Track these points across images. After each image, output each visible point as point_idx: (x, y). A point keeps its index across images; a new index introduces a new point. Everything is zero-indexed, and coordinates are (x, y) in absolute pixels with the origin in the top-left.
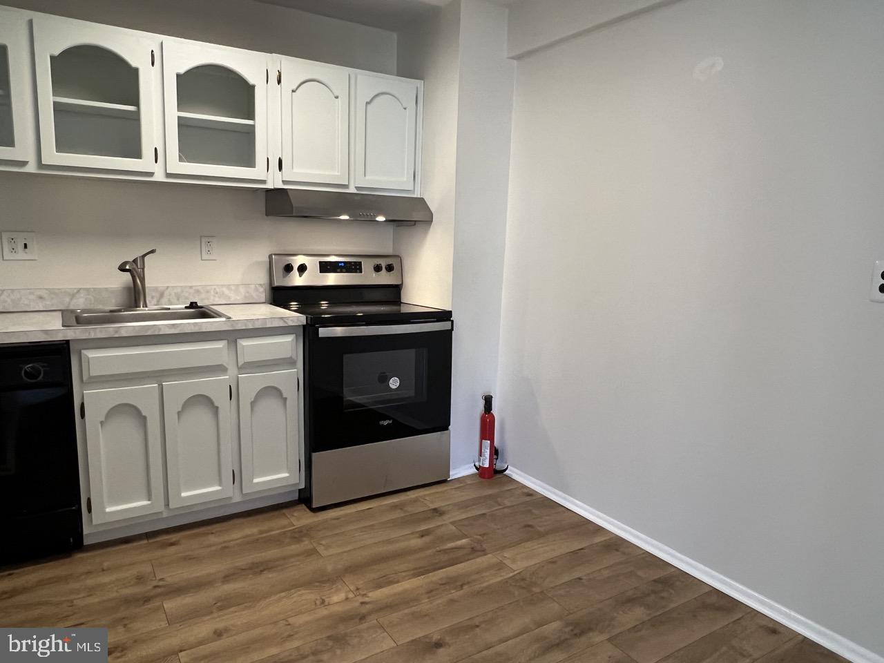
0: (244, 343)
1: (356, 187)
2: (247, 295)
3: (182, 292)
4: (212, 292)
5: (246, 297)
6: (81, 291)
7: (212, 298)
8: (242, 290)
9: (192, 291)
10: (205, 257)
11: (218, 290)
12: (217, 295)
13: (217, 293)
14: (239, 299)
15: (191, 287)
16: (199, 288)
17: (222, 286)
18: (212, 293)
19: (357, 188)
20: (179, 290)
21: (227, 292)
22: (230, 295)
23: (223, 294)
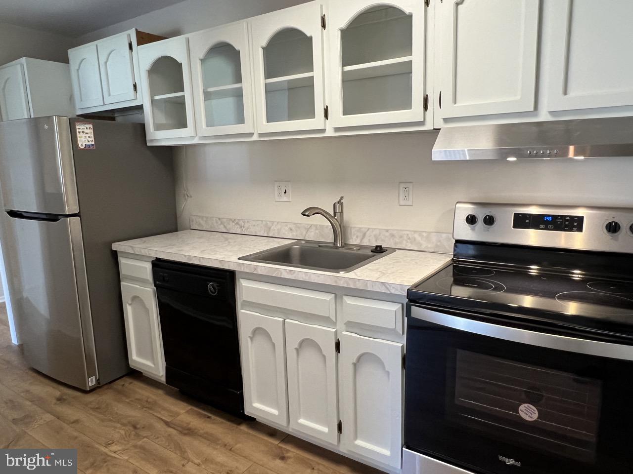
0: (349, 301)
1: (550, 112)
2: (439, 244)
3: (380, 234)
4: (405, 236)
5: (437, 246)
6: (313, 227)
7: (404, 242)
8: (434, 238)
9: (387, 234)
10: (402, 203)
11: (410, 236)
12: (409, 241)
13: (409, 239)
14: (430, 246)
15: (387, 231)
16: (395, 232)
17: (415, 232)
18: (405, 238)
19: (552, 113)
20: (377, 232)
21: (418, 238)
22: (421, 242)
23: (415, 239)
